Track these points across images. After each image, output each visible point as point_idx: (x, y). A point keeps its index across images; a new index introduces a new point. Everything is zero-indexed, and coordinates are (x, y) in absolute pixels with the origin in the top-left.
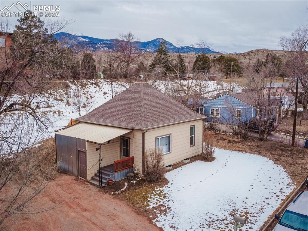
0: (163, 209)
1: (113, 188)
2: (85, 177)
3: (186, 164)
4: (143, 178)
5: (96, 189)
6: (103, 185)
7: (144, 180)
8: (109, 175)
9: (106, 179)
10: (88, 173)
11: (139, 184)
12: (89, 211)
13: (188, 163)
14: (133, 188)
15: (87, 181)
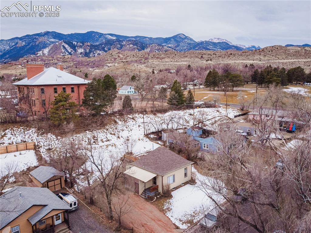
0: (169, 209)
1: (150, 199)
2: (138, 194)
3: (182, 186)
4: (163, 195)
5: (144, 200)
6: (146, 198)
7: (162, 196)
8: (148, 194)
9: (147, 195)
10: (140, 192)
11: (160, 198)
12: (143, 209)
13: (183, 186)
14: (158, 199)
15: (139, 195)
